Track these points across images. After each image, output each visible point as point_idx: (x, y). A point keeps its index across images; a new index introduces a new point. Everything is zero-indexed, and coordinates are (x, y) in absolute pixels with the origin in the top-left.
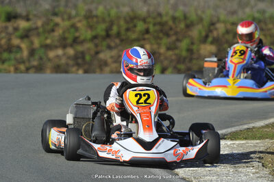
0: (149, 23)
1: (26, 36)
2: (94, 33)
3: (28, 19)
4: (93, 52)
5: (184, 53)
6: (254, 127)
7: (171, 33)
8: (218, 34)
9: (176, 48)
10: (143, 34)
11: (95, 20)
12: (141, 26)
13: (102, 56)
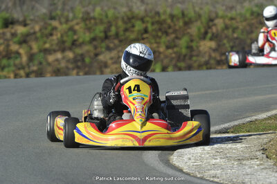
0: (148, 22)
1: (24, 41)
2: (92, 35)
3: (25, 25)
4: (92, 54)
5: (184, 51)
6: (256, 120)
7: (170, 31)
8: (217, 30)
9: (175, 46)
10: (142, 34)
11: (93, 21)
12: (139, 26)
13: (101, 57)
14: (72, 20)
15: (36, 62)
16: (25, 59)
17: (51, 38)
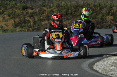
14: (52, 7)
15: (37, 25)
16: (32, 23)
17: (43, 15)
